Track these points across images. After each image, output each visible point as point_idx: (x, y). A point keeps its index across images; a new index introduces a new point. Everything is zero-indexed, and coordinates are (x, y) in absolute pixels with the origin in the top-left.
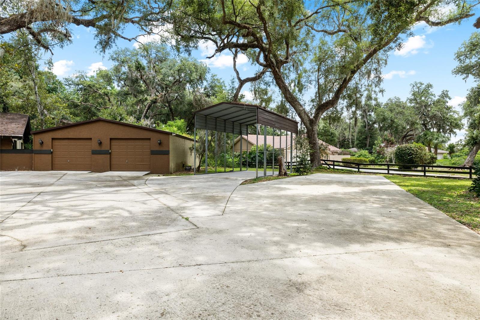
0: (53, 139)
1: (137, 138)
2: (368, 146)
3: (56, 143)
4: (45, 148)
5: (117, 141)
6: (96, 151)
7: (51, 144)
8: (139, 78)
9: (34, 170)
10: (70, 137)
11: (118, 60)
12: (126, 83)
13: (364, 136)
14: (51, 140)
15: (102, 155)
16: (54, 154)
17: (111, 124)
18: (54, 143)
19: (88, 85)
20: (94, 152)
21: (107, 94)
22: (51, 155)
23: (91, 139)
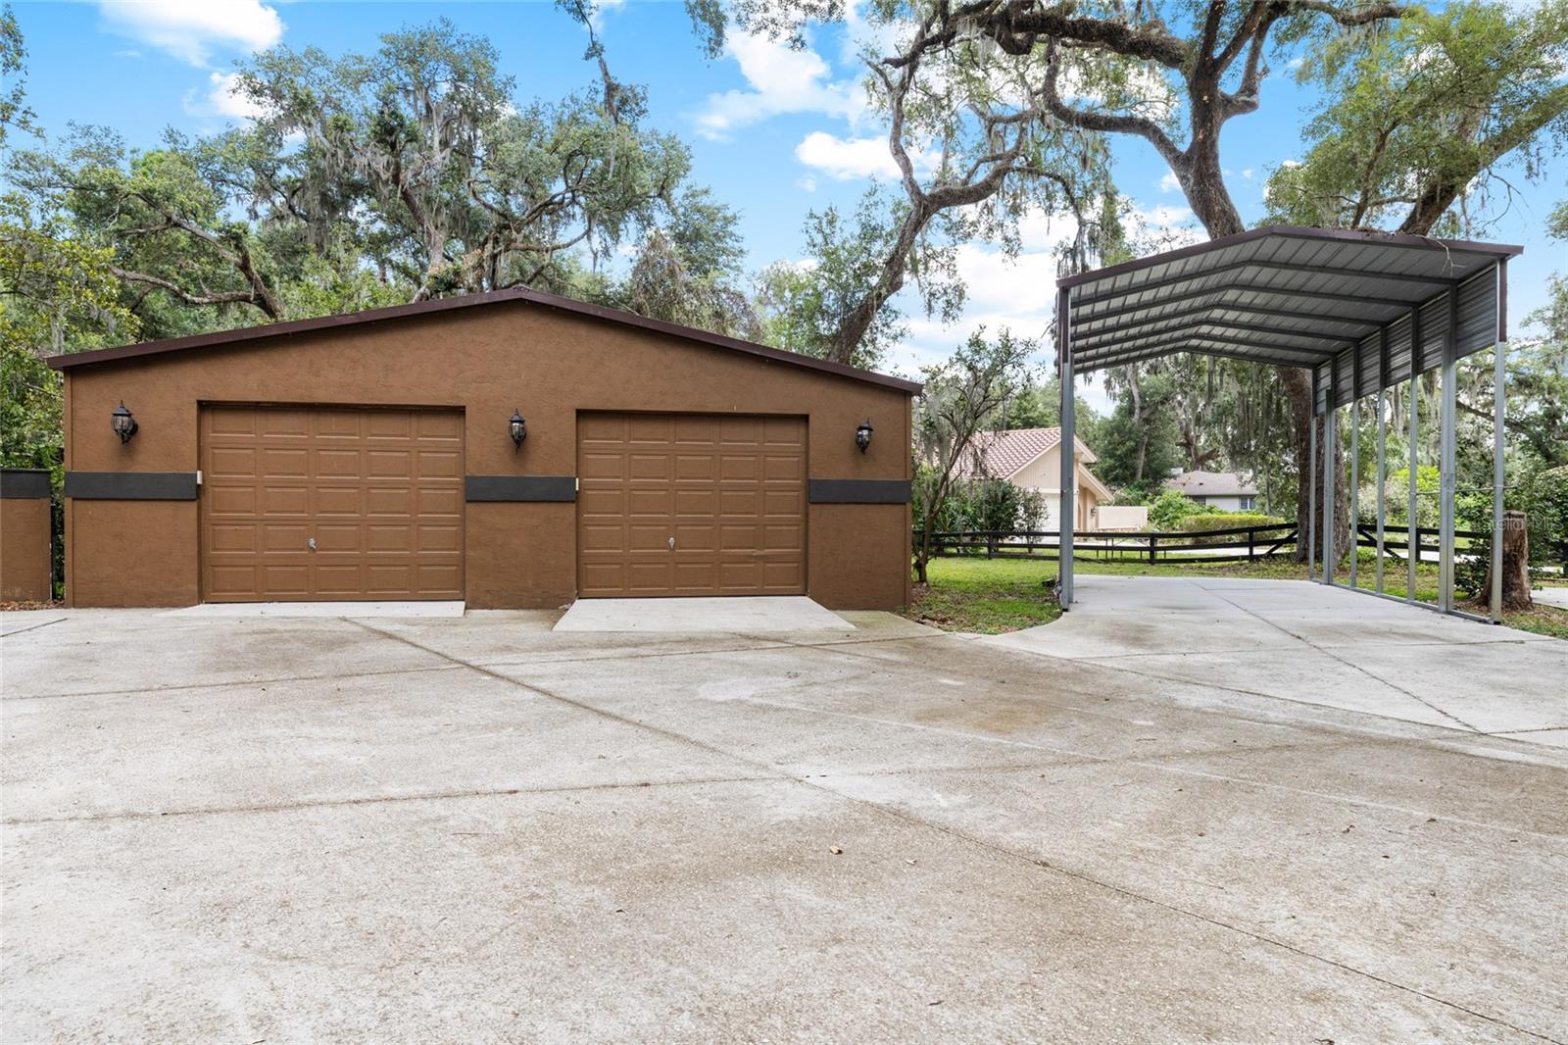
0: (205, 407)
1: (735, 410)
2: (1140, 474)
3: (228, 431)
4: (149, 461)
5: (614, 428)
6: (494, 481)
7: (193, 436)
8: (384, 177)
9: (76, 605)
10: (322, 396)
11: (278, 96)
12: (295, 201)
13: (1133, 444)
14: (193, 411)
15: (531, 508)
16: (208, 499)
17: (582, 331)
18: (210, 436)
19: (145, 192)
20: (479, 492)
21: (237, 238)
22: (193, 506)
23: (458, 412)
